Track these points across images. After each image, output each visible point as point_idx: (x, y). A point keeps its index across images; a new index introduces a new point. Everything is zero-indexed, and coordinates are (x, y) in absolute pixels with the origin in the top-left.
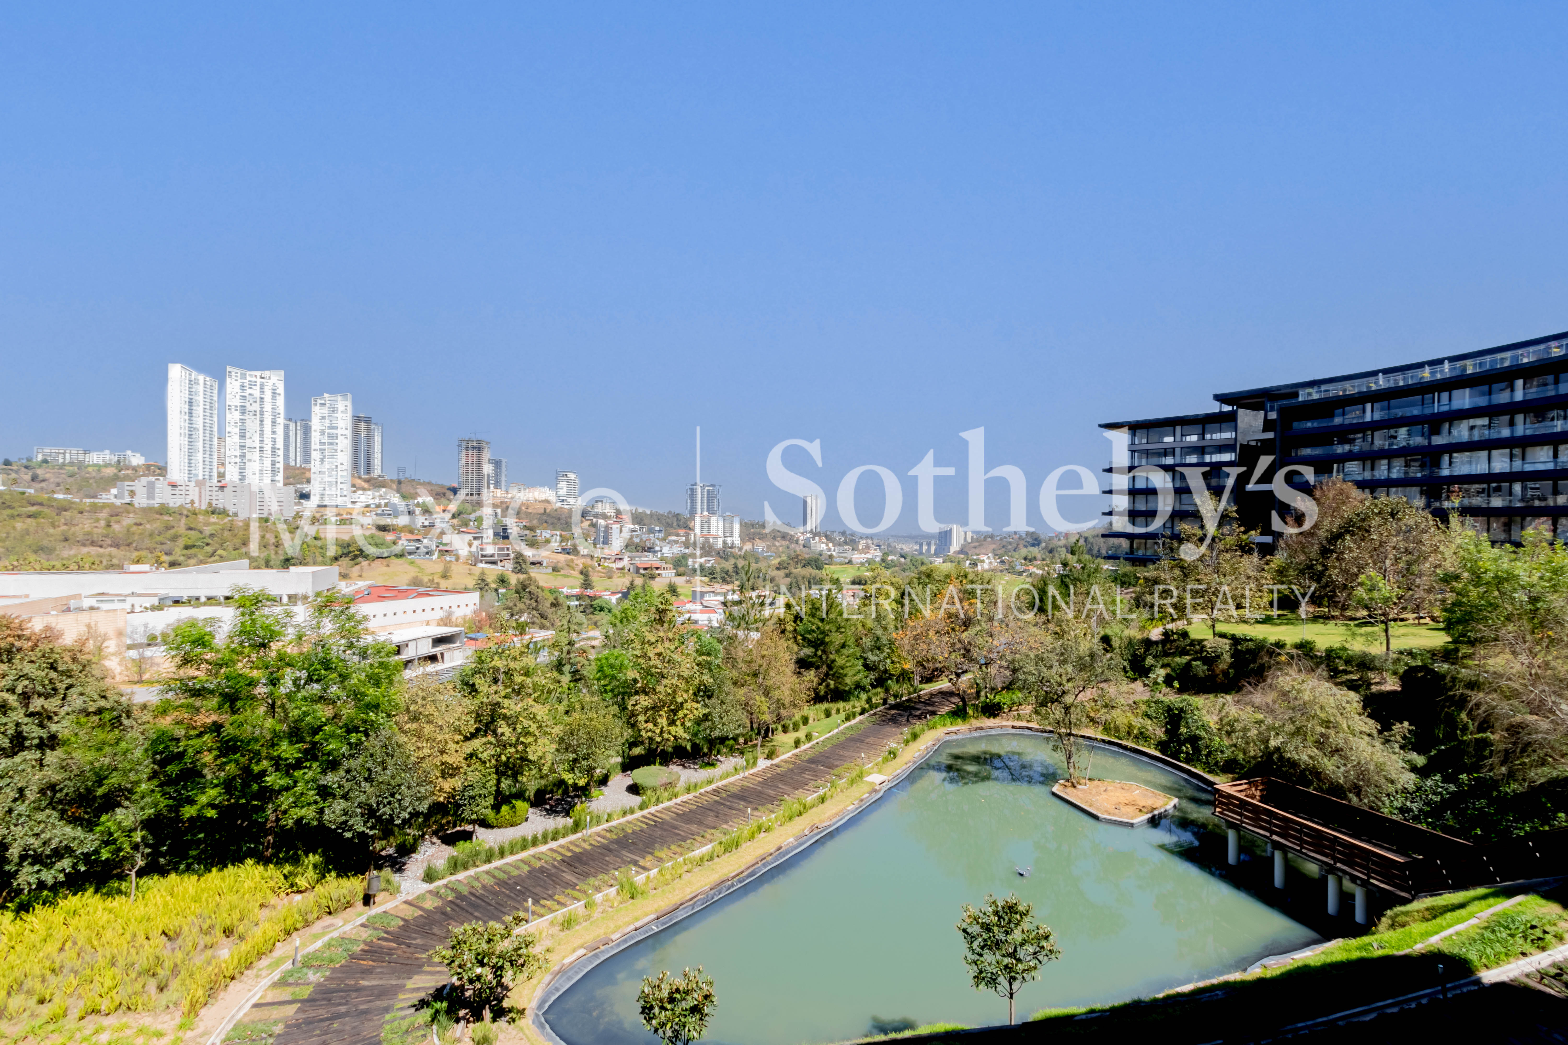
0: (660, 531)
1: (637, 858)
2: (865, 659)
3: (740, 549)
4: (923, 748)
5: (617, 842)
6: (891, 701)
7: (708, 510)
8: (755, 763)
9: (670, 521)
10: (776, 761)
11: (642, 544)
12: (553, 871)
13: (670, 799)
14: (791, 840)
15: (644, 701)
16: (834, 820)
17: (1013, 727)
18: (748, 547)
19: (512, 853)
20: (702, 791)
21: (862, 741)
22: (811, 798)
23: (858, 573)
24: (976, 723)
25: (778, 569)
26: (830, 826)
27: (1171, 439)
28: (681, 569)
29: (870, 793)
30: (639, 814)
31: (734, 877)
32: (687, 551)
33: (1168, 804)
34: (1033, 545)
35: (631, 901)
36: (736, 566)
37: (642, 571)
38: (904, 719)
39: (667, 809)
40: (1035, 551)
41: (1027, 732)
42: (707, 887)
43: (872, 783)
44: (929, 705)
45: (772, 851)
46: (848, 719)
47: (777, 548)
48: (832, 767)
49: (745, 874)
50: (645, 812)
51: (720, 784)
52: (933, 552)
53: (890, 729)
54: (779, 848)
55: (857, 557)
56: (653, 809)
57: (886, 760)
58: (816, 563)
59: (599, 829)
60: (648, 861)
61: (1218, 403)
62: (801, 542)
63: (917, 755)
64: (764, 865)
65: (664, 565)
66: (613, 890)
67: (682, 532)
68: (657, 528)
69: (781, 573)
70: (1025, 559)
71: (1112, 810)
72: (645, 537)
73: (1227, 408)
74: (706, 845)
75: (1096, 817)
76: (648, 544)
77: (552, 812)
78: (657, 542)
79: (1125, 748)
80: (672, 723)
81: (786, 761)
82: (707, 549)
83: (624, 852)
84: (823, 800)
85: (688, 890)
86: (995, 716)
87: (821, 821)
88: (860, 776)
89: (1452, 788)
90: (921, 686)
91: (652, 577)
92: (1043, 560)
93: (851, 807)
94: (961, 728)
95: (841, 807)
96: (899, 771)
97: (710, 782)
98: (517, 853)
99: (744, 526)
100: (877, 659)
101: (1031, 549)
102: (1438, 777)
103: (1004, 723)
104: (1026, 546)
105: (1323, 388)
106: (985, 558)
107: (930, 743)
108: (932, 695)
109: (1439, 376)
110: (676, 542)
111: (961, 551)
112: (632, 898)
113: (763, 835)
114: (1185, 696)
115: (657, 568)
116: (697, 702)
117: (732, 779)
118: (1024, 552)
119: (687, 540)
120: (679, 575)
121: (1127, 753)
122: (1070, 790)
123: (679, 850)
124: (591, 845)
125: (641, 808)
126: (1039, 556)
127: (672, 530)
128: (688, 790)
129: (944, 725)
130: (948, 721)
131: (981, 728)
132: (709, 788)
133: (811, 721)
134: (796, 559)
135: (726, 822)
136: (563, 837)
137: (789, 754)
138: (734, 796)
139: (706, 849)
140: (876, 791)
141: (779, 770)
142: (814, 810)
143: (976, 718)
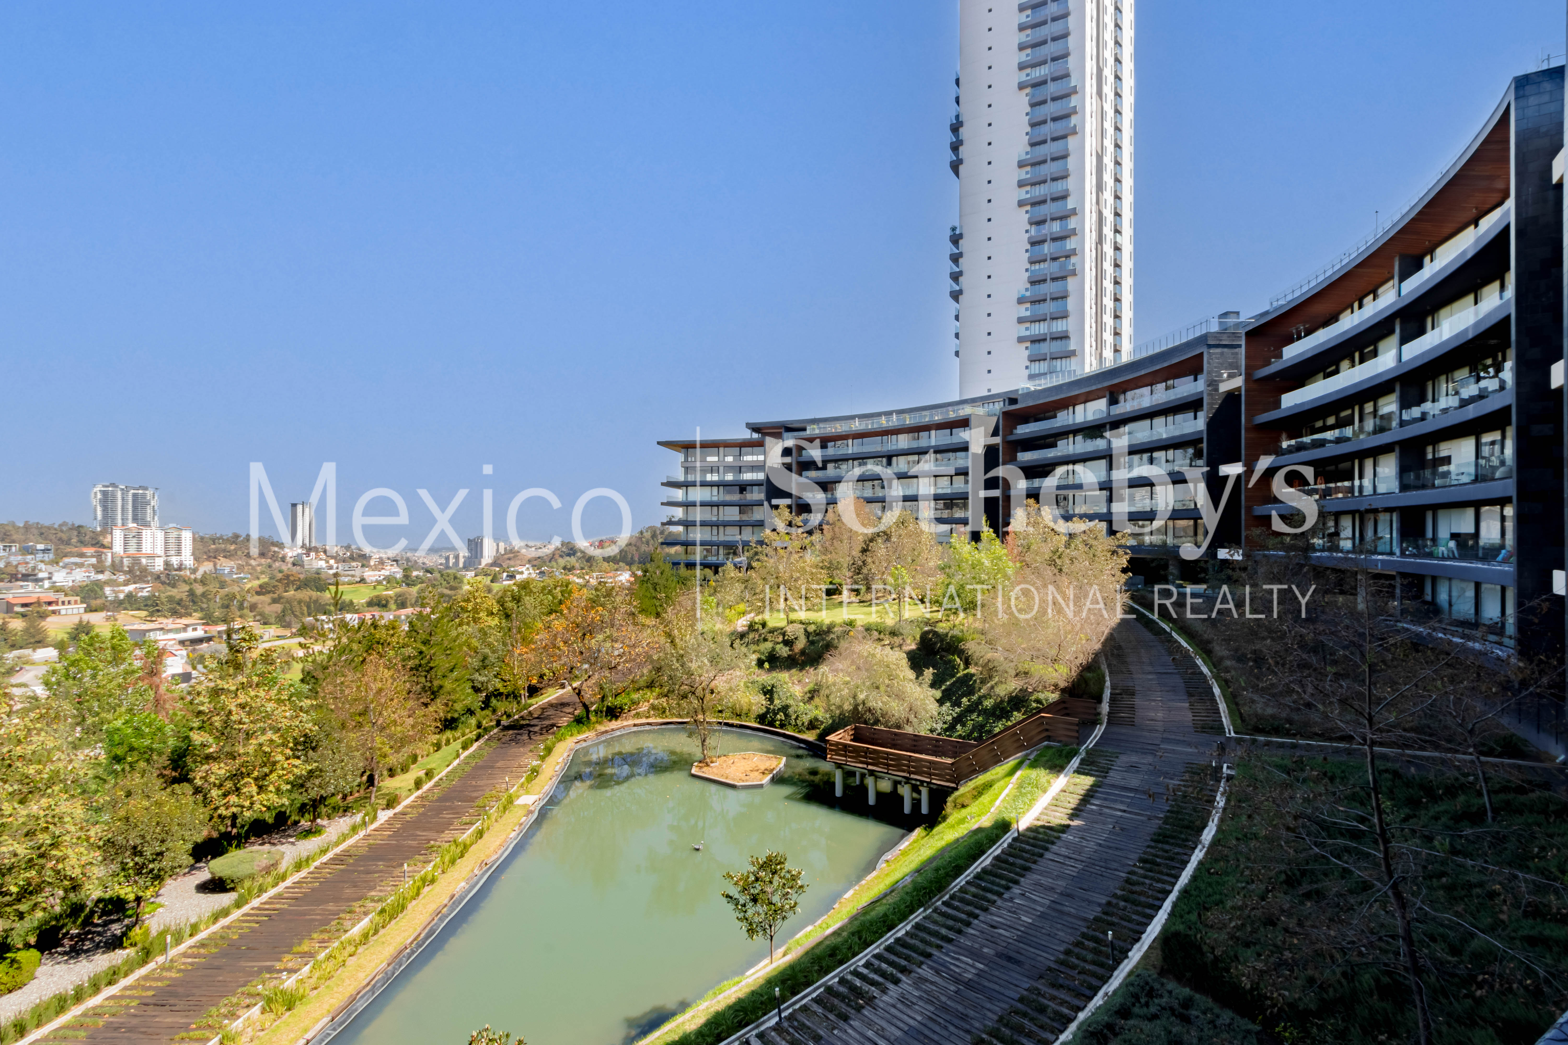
0: (44, 551)
1: (268, 964)
2: (473, 681)
3: (194, 571)
4: (560, 760)
5: (223, 954)
6: (505, 722)
7: (135, 519)
8: (375, 818)
9: (64, 537)
10: (399, 809)
11: (10, 570)
12: (135, 1021)
13: (276, 884)
14: (463, 884)
15: (220, 770)
16: (500, 852)
17: (635, 725)
18: (207, 567)
19: (38, 1025)
20: (317, 863)
21: (492, 767)
22: (465, 837)
23: (376, 593)
24: (602, 728)
25: (258, 593)
26: (498, 859)
27: (715, 459)
28: (95, 603)
29: (527, 815)
30: (236, 914)
31: (412, 943)
32: (100, 577)
33: (780, 763)
34: (569, 555)
35: (288, 1013)
36: (191, 593)
37: (18, 609)
38: (525, 737)
39: (279, 897)
40: (572, 560)
41: (648, 728)
42: (384, 964)
43: (525, 806)
44: (545, 719)
45: (445, 902)
46: (465, 747)
47: (253, 568)
48: (473, 799)
49: (422, 935)
50: (246, 909)
51: (338, 850)
52: (461, 565)
53: (515, 750)
54: (452, 896)
55: (370, 575)
56: (256, 902)
57: (530, 780)
58: (317, 582)
59: (182, 947)
60: (289, 961)
61: (749, 431)
62: (289, 560)
63: (557, 768)
64: (441, 920)
65: (62, 597)
66: (256, 1010)
67: (90, 551)
68: (40, 547)
69: (266, 598)
70: (564, 568)
71: (745, 778)
72: (14, 560)
73: (755, 436)
74: (360, 920)
75: (733, 787)
76: (22, 569)
77: (75, 952)
78: (42, 566)
79: (732, 725)
80: (261, 789)
81: (411, 807)
82: (138, 573)
83: (243, 964)
84: (480, 834)
85: (361, 975)
86: (617, 718)
87: (489, 856)
88: (510, 801)
89: (957, 710)
90: (529, 701)
91: (43, 616)
92: (582, 569)
93: (513, 834)
94: (588, 734)
95: (503, 837)
96: (546, 787)
97: (324, 851)
98: (50, 1020)
99: (199, 541)
100: (485, 679)
101: (568, 558)
102: (948, 704)
103: (625, 723)
104: (561, 556)
105: (822, 425)
106: (520, 569)
107: (566, 755)
108: (543, 709)
109: (890, 424)
110: (81, 565)
111: (494, 564)
112: (289, 1009)
113: (427, 889)
114: (774, 674)
115: (50, 603)
116: (298, 758)
117: (351, 841)
118: (562, 562)
119: (100, 561)
120: (90, 610)
121: (734, 729)
122: (705, 769)
123: (326, 936)
124: (179, 971)
125: (238, 905)
126: (577, 565)
127: (68, 549)
128: (298, 867)
129: (572, 735)
130: (575, 731)
131: (606, 732)
132: (325, 858)
133: (419, 758)
134: (287, 580)
135: (373, 888)
136: (126, 975)
137: (412, 798)
138: (362, 858)
139: (365, 923)
140: (531, 812)
141: (408, 818)
142: (474, 847)
143: (600, 723)
